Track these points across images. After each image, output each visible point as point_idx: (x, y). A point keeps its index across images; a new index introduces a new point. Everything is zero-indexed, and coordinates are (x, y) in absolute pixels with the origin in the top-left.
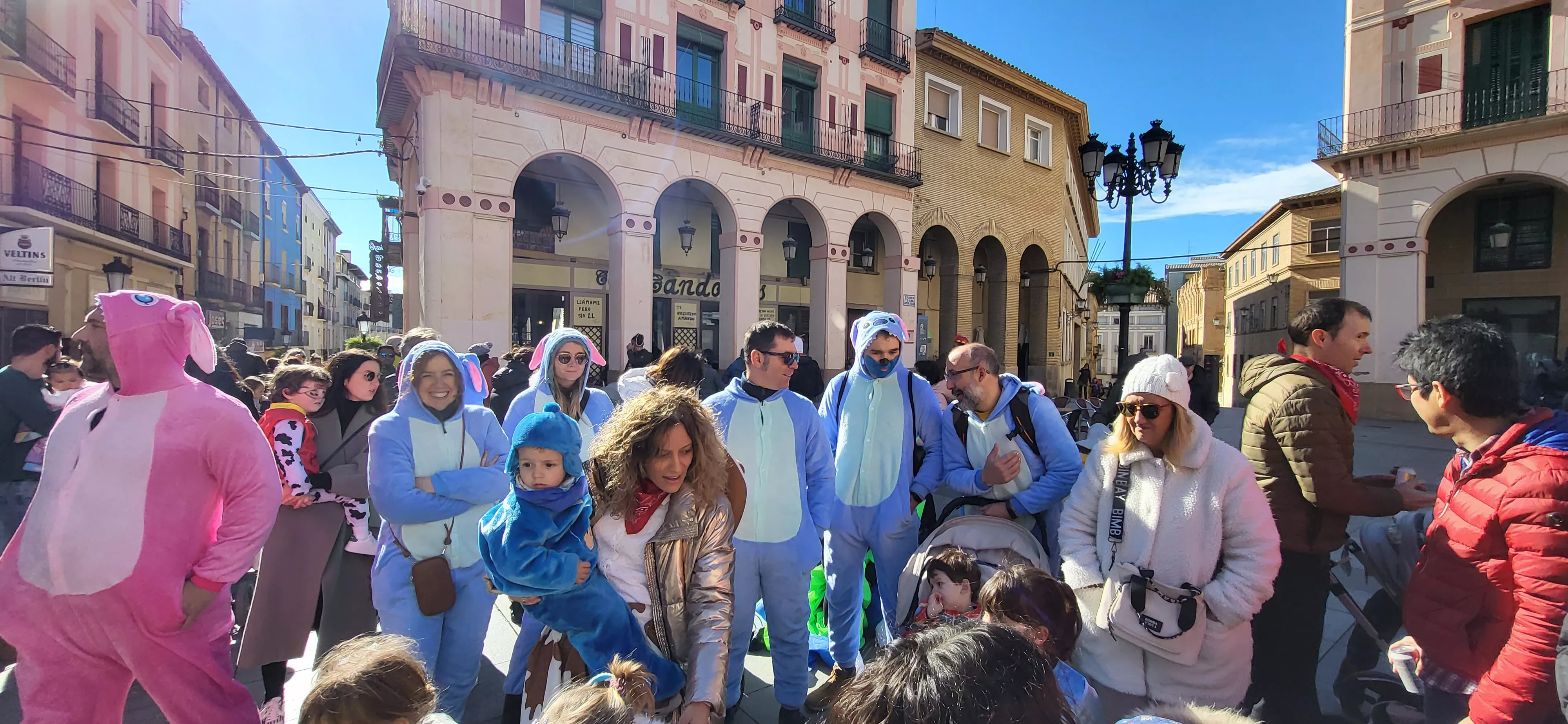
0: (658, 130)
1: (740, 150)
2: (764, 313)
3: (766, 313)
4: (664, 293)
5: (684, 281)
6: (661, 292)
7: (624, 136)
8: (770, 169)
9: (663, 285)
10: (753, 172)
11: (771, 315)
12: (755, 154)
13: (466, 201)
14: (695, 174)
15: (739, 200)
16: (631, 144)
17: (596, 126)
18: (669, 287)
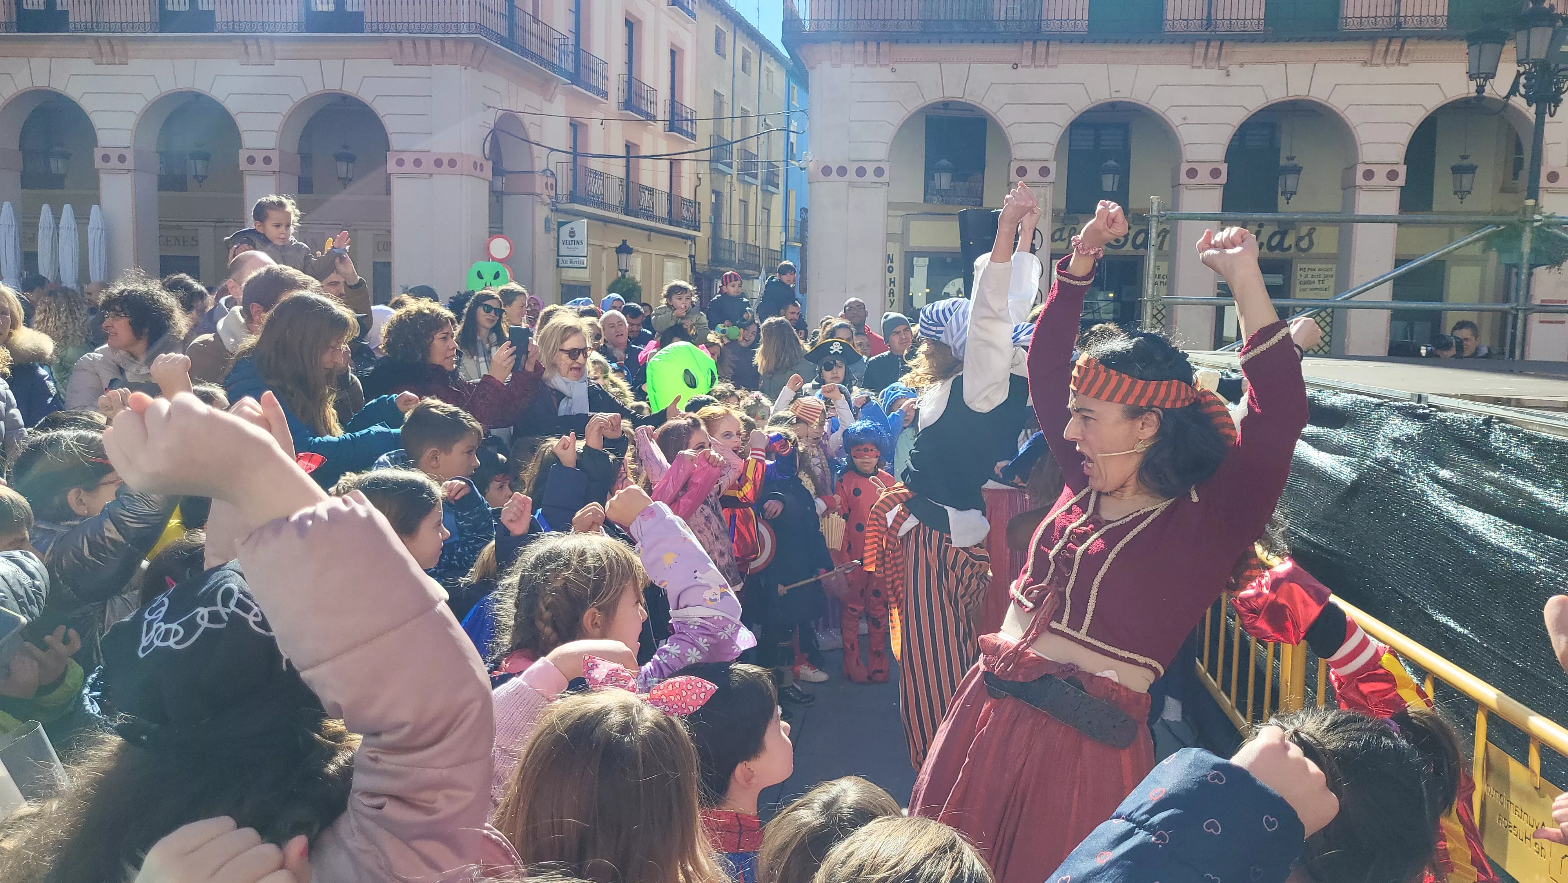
0: (1057, 49)
1: (1187, 48)
2: (1310, 273)
3: (1317, 273)
4: (1131, 249)
5: (1164, 230)
6: (1128, 247)
7: (1015, 66)
8: (1242, 65)
9: (1130, 238)
10: (1210, 75)
11: (1327, 276)
12: (1210, 51)
13: (842, 171)
14: (1114, 95)
15: (1184, 119)
16: (1026, 73)
17: (982, 62)
18: (1139, 241)
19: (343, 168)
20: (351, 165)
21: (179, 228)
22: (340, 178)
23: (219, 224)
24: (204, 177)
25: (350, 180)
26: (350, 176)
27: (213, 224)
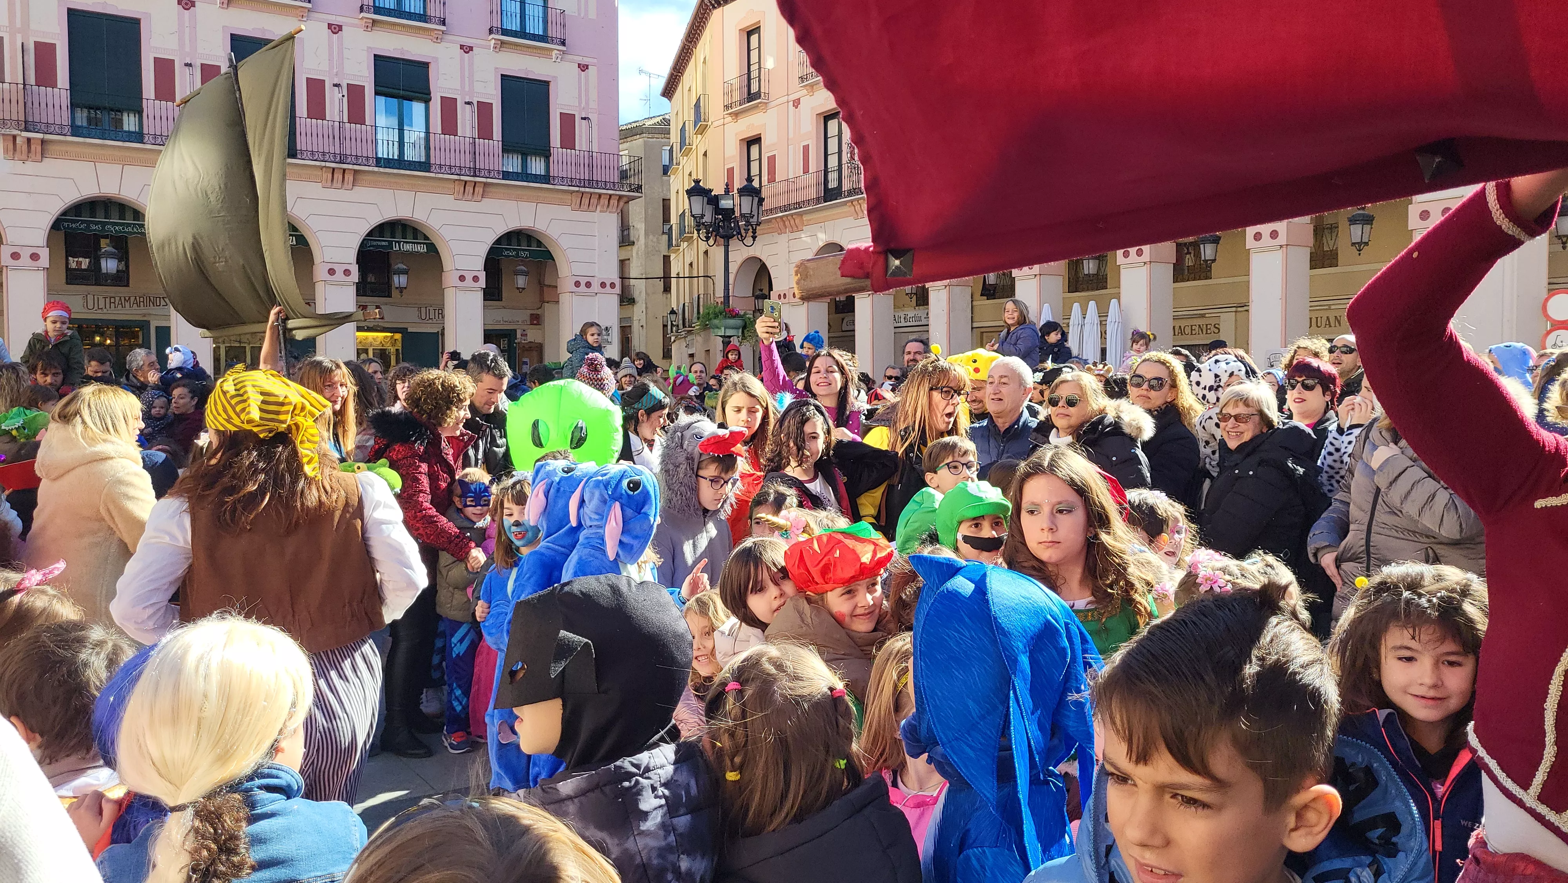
19: (1356, 232)
20: (1367, 228)
21: (1203, 316)
22: (1353, 244)
23: (1239, 309)
24: (1214, 261)
25: (1367, 244)
26: (1365, 240)
27: (1234, 309)
